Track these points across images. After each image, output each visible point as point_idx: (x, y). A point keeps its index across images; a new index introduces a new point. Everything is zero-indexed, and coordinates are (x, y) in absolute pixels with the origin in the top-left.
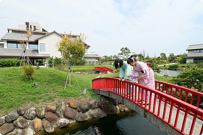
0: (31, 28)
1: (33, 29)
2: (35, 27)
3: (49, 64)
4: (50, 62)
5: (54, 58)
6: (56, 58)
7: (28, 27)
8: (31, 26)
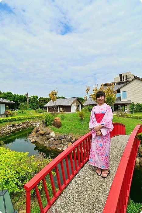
0: (123, 78)
1: (125, 79)
2: (127, 76)
3: (130, 111)
4: (131, 108)
5: (135, 104)
6: (137, 103)
7: (121, 78)
8: (123, 76)
